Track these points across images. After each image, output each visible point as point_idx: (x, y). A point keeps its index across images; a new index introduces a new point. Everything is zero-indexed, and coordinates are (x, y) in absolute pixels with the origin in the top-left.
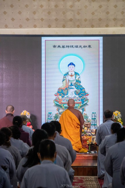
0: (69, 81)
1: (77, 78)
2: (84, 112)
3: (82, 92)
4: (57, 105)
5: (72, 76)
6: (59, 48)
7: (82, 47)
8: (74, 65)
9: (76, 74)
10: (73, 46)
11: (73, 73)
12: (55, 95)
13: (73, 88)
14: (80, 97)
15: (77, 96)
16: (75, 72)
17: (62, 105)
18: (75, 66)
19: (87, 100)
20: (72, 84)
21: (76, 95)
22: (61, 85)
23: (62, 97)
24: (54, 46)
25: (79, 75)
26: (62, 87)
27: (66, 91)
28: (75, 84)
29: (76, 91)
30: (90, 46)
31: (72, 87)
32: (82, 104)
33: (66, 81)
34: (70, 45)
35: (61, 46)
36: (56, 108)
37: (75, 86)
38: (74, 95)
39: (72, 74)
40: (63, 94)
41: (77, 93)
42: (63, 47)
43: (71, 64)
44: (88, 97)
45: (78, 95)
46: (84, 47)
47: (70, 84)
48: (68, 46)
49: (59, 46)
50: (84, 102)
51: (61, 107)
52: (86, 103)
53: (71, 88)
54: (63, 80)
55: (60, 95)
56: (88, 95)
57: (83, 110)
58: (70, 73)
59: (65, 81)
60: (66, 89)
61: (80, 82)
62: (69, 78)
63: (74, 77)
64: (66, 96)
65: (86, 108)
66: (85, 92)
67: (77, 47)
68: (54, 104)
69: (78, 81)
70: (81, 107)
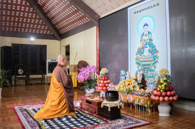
0: (144, 40)
1: (150, 37)
2: (156, 69)
4: (137, 63)
7: (153, 7)
8: (148, 25)
9: (149, 33)
10: (146, 8)
11: (147, 33)
12: (136, 54)
13: (147, 47)
14: (152, 55)
15: (150, 54)
16: (148, 32)
17: (140, 63)
18: (148, 27)
19: (158, 57)
20: (146, 43)
21: (150, 53)
23: (141, 56)
24: (135, 13)
25: (151, 34)
26: (140, 47)
27: (143, 49)
28: (149, 42)
29: (149, 49)
30: (158, 4)
32: (154, 62)
33: (143, 41)
34: (144, 9)
35: (139, 11)
36: (136, 66)
37: (149, 45)
38: (148, 53)
39: (146, 34)
40: (141, 53)
43: (146, 25)
44: (158, 54)
45: (151, 53)
47: (145, 43)
48: (143, 9)
49: (138, 12)
50: (155, 59)
51: (140, 64)
52: (157, 61)
53: (146, 47)
54: (141, 41)
55: (139, 54)
56: (158, 52)
57: (154, 67)
61: (152, 40)
62: (144, 37)
64: (143, 55)
65: (157, 65)
66: (156, 50)
67: (149, 8)
68: (135, 62)
69: (151, 40)
70: (153, 64)
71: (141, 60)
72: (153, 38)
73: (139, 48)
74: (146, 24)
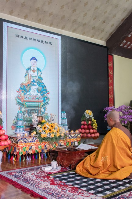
0: (31, 76)
1: (39, 75)
2: (46, 112)
3: (43, 90)
4: (19, 103)
5: (34, 71)
6: (22, 38)
7: (44, 42)
8: (36, 60)
9: (38, 70)
10: (35, 39)
11: (36, 69)
12: (17, 92)
13: (35, 85)
14: (41, 95)
15: (39, 94)
16: (37, 68)
17: (24, 103)
18: (37, 62)
19: (48, 98)
20: (34, 80)
21: (38, 92)
22: (24, 80)
23: (25, 94)
24: (17, 36)
25: (41, 71)
26: (25, 83)
27: (29, 87)
28: (37, 80)
29: (38, 88)
30: (50, 43)
31: (35, 83)
32: (43, 103)
33: (29, 76)
34: (32, 38)
35: (24, 37)
36: (18, 107)
37: (38, 83)
38: (36, 93)
39: (34, 69)
40: (25, 90)
41: (39, 90)
42: (26, 38)
44: (49, 96)
45: (40, 92)
46: (45, 42)
47: (32, 80)
49: (22, 37)
50: (45, 100)
51: (24, 105)
52: (47, 102)
53: (33, 85)
54: (26, 75)
55: (22, 92)
56: (49, 93)
57: (44, 109)
58: (32, 68)
59: (27, 76)
60: (29, 85)
61: (42, 79)
62: (31, 73)
63: (36, 73)
64: (28, 93)
65: (48, 107)
66: (46, 90)
67: (39, 41)
68: (16, 102)
69: (40, 78)
70: (43, 105)
71: (25, 100)
72: (43, 76)
73: (21, 85)
74: (35, 58)
